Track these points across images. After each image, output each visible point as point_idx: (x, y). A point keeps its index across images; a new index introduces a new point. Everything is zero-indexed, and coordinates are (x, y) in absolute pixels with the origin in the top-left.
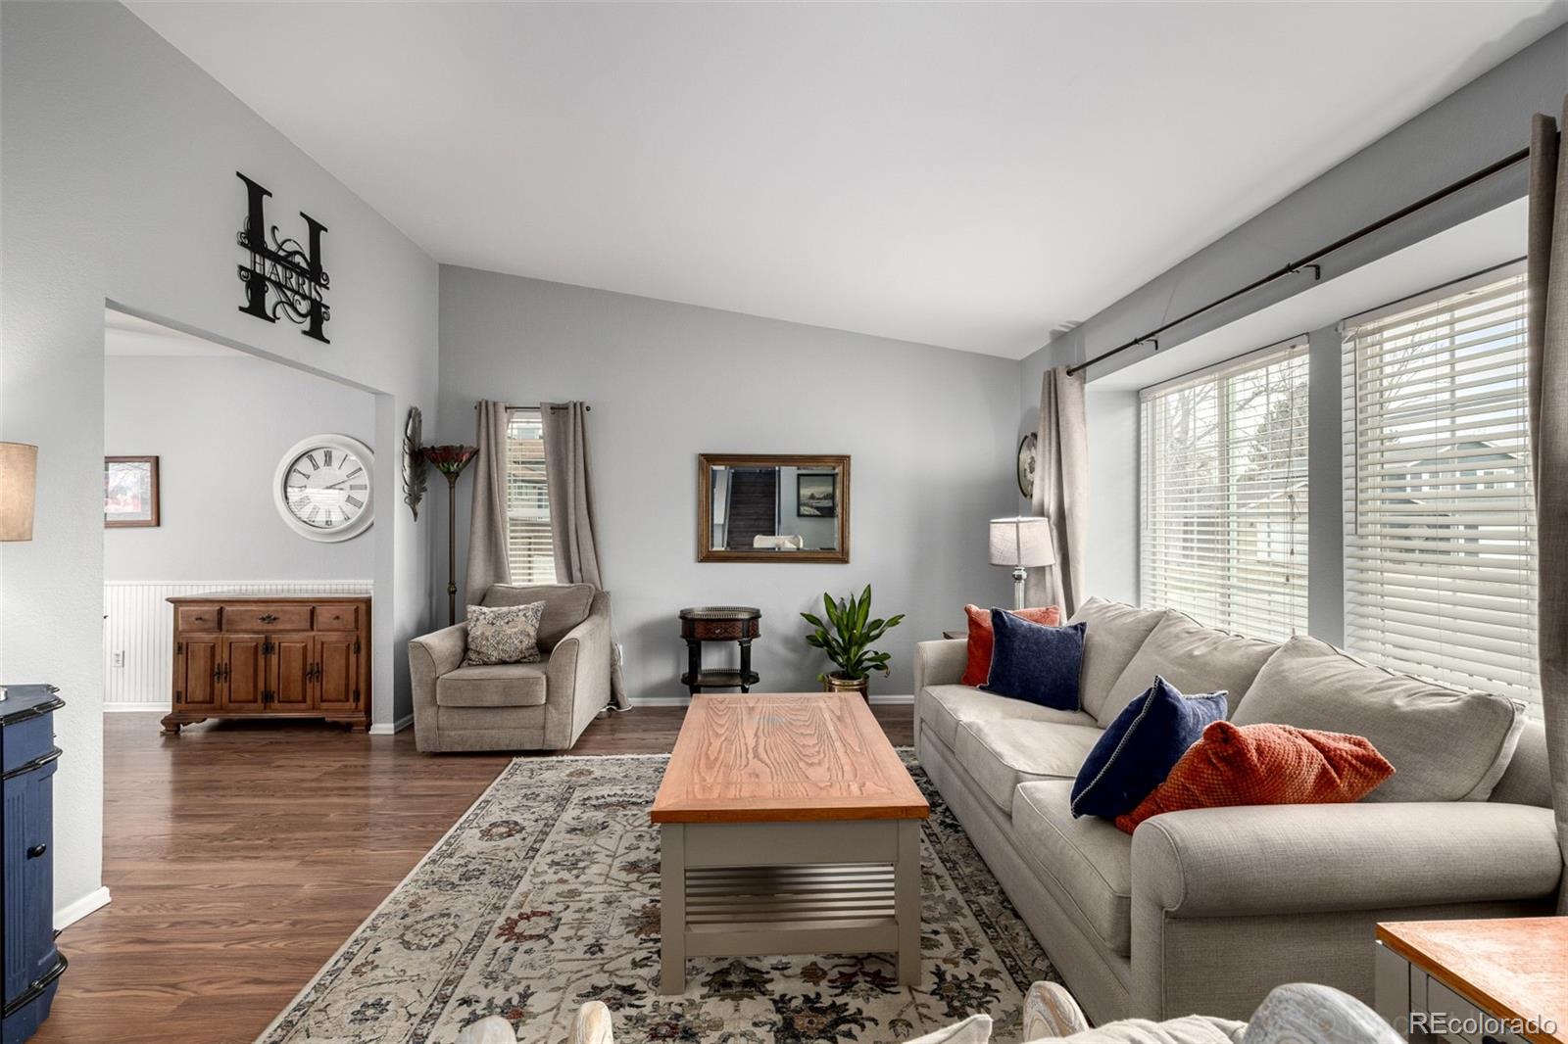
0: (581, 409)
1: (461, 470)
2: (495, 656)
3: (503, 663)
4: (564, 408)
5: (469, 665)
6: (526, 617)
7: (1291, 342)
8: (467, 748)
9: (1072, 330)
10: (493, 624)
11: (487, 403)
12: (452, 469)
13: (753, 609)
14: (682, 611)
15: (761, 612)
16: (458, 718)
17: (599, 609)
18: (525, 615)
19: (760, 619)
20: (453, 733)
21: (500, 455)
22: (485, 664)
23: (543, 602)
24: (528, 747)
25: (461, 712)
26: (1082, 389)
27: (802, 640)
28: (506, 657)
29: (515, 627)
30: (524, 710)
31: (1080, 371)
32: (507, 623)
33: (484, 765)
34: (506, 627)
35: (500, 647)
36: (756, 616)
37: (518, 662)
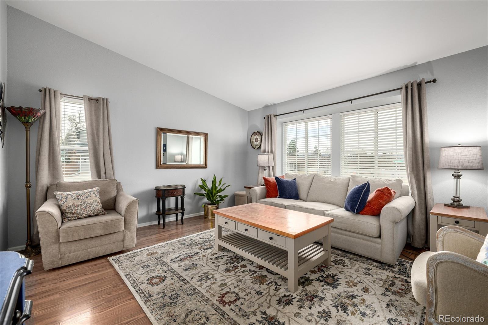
0: (105, 101)
1: (35, 122)
2: (85, 214)
3: (90, 216)
4: (97, 100)
5: (69, 220)
6: (95, 194)
7: (328, 116)
8: (80, 260)
9: (272, 105)
10: (79, 199)
11: (50, 90)
12: (30, 121)
13: (182, 185)
14: (156, 187)
15: (186, 186)
16: (73, 247)
17: (120, 189)
18: (94, 193)
19: (185, 189)
20: (70, 255)
21: (57, 117)
22: (79, 218)
23: (99, 187)
24: (114, 251)
25: (75, 243)
26: (276, 121)
27: (193, 195)
28: (91, 214)
29: (92, 199)
30: (112, 235)
31: (276, 117)
32: (87, 198)
33: (95, 265)
34: (87, 200)
35: (87, 209)
36: (184, 187)
37: (97, 215)
